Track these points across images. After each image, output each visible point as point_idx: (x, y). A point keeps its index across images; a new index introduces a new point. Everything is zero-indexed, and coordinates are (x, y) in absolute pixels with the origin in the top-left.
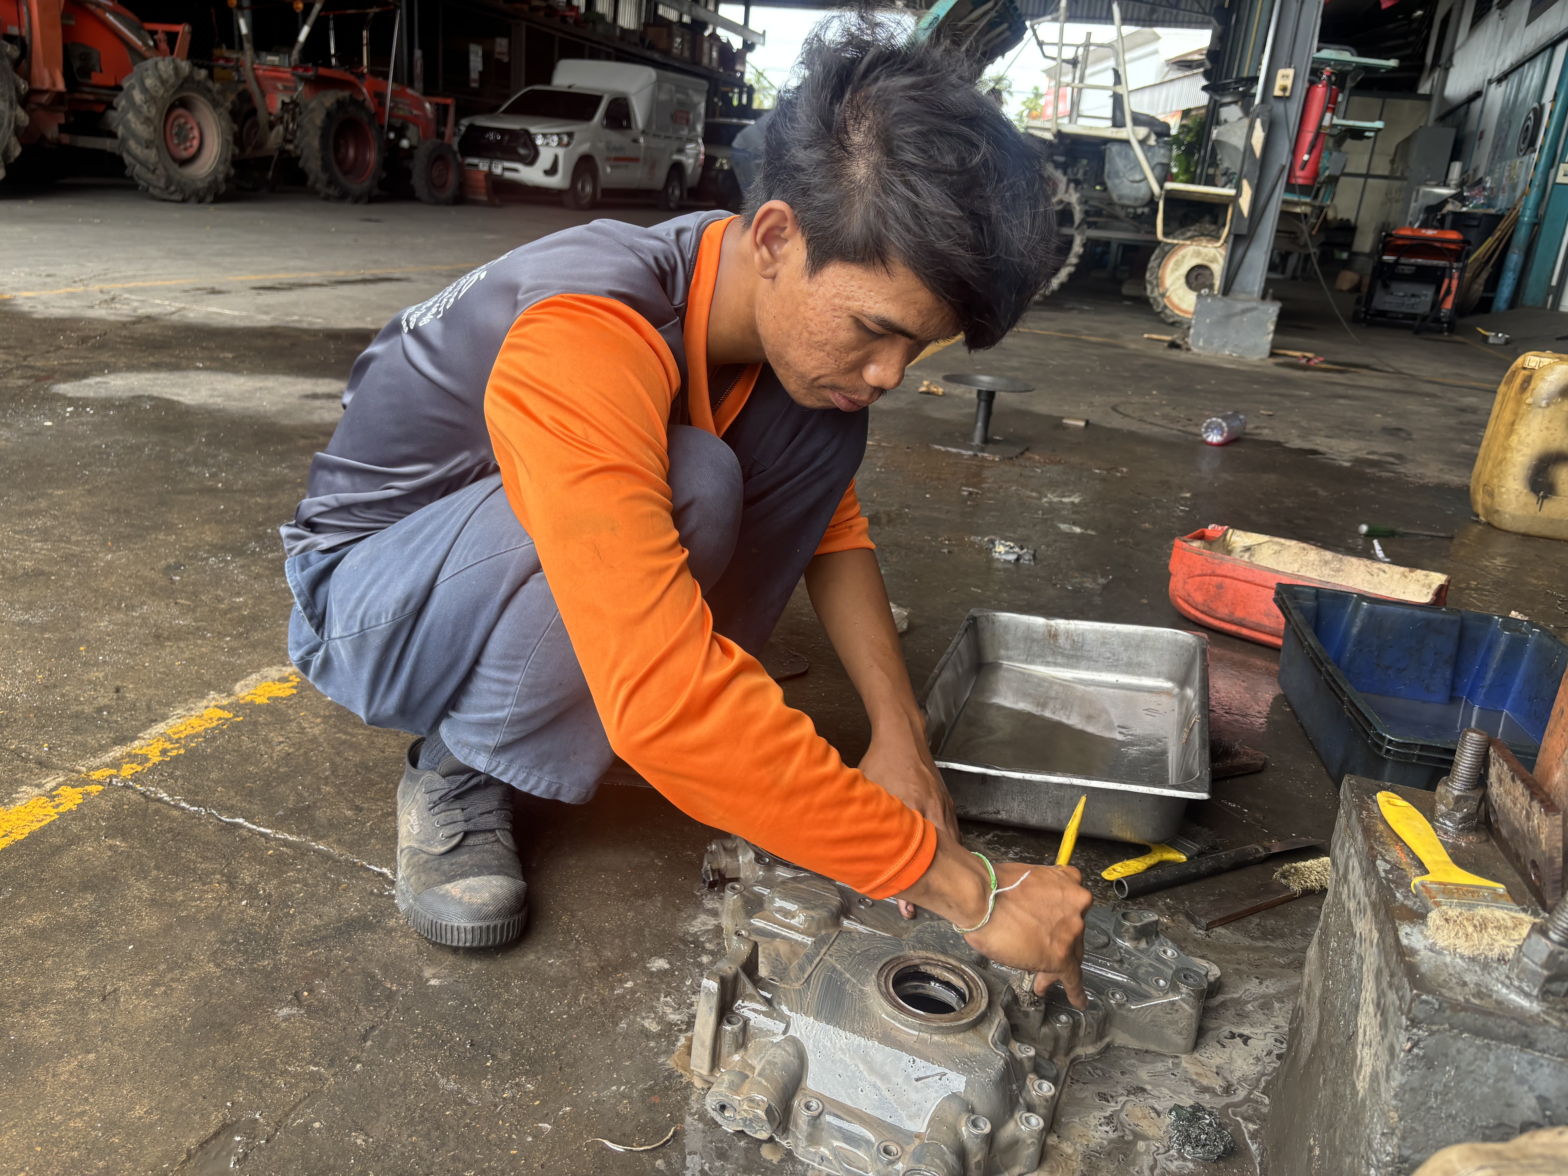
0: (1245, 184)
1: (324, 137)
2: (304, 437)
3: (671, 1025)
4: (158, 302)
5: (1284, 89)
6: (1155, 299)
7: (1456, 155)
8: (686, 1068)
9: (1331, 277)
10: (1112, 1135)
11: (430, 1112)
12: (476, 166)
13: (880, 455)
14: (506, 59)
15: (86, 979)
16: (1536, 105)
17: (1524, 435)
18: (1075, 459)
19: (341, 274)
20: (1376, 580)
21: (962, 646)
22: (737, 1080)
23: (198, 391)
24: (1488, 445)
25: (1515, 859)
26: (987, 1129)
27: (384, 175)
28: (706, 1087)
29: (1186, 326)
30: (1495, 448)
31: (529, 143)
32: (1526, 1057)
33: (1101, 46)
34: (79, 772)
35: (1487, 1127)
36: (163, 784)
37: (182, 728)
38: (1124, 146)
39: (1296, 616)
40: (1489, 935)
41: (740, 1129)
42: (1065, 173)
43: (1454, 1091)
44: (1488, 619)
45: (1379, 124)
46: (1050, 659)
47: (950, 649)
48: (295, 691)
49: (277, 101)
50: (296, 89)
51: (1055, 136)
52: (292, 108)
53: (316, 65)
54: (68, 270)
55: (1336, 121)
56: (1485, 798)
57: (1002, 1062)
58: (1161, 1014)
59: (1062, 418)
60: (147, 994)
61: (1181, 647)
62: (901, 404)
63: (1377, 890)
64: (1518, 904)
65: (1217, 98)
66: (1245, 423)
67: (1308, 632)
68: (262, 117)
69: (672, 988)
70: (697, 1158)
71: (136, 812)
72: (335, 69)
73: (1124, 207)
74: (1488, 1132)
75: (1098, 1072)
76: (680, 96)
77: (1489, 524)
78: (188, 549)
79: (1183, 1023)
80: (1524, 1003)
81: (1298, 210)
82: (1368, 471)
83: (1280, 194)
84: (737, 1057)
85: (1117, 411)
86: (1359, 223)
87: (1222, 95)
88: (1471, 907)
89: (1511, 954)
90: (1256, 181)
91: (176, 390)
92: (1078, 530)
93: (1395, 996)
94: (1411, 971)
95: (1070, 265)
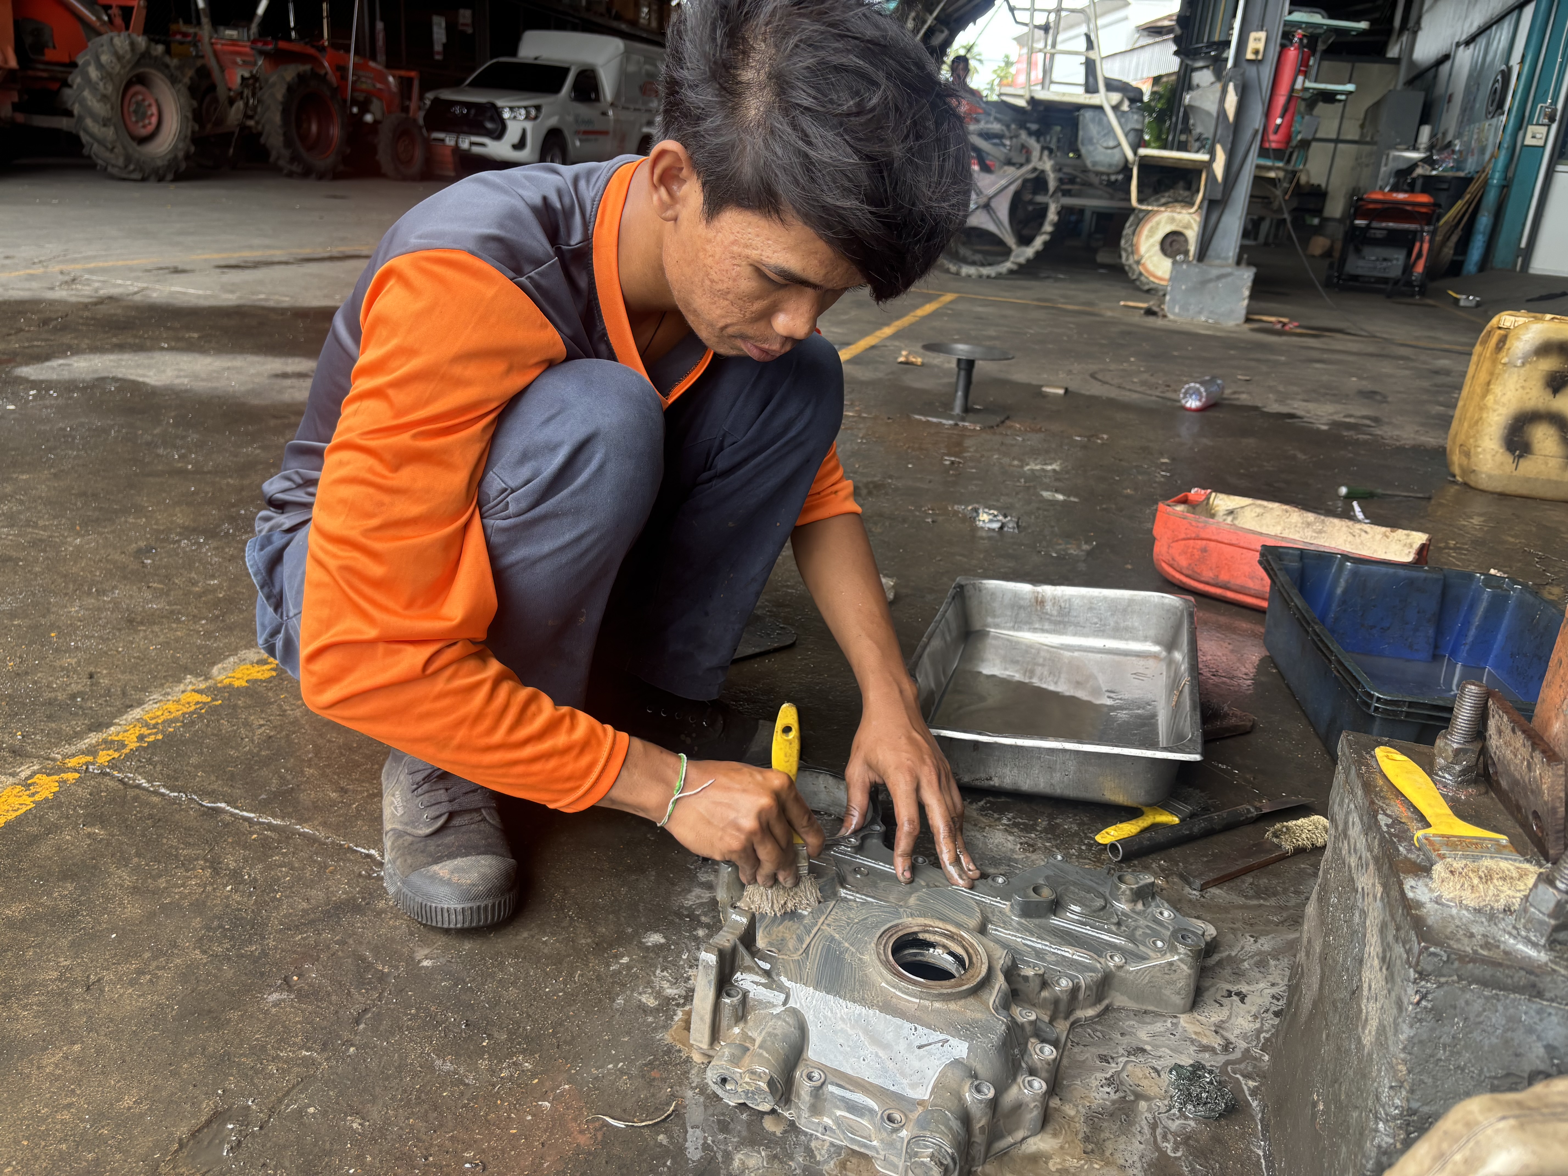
0: (1219, 149)
1: (285, 112)
2: (275, 417)
3: (668, 1000)
4: (119, 282)
5: (1256, 52)
6: (1130, 266)
7: (1426, 117)
8: (686, 1043)
9: (1305, 242)
10: (1114, 1097)
11: (427, 1094)
12: (443, 140)
13: (861, 426)
14: (470, 30)
15: (67, 968)
16: (1504, 67)
17: (1500, 394)
18: (1055, 427)
19: (307, 252)
20: (1358, 541)
21: (949, 614)
22: (737, 1052)
23: (164, 371)
24: (1464, 405)
25: (1515, 809)
26: (991, 1094)
27: (348, 151)
28: (706, 1061)
29: (1161, 293)
30: (1471, 409)
31: (496, 116)
32: (1534, 1006)
33: (1073, 11)
34: (54, 760)
35: (1495, 1078)
36: (141, 770)
37: (159, 713)
38: (1097, 112)
39: (1282, 577)
40: (1495, 886)
41: (742, 1101)
42: (1038, 141)
43: (1462, 1043)
44: (1470, 577)
45: (1350, 87)
46: (1037, 626)
47: (937, 617)
48: (274, 674)
49: (237, 75)
50: (255, 64)
51: (1028, 102)
52: (252, 82)
53: (276, 38)
54: (27, 251)
55: (1308, 84)
56: (1484, 751)
57: (1004, 1027)
58: (1159, 974)
59: (1042, 386)
60: (132, 983)
61: (1168, 611)
62: (880, 375)
63: (1380, 844)
64: (1523, 856)
65: (1189, 62)
66: (1223, 388)
67: (1294, 592)
68: (221, 92)
69: (669, 962)
70: (698, 1132)
71: (114, 799)
72: (294, 42)
73: (1098, 174)
74: (1496, 1082)
75: (1098, 1034)
76: (648, 67)
77: (1466, 485)
78: (158, 531)
79: (1181, 984)
80: (1532, 952)
81: (1272, 175)
82: (1345, 433)
83: (1253, 160)
84: (737, 1030)
85: (1096, 379)
86: (1330, 188)
87: (1194, 60)
88: (1475, 859)
89: (1516, 904)
90: (1229, 146)
91: (140, 371)
92: (1060, 497)
93: (1402, 949)
94: (1419, 925)
95: (1045, 233)
